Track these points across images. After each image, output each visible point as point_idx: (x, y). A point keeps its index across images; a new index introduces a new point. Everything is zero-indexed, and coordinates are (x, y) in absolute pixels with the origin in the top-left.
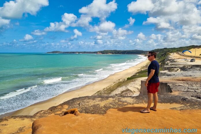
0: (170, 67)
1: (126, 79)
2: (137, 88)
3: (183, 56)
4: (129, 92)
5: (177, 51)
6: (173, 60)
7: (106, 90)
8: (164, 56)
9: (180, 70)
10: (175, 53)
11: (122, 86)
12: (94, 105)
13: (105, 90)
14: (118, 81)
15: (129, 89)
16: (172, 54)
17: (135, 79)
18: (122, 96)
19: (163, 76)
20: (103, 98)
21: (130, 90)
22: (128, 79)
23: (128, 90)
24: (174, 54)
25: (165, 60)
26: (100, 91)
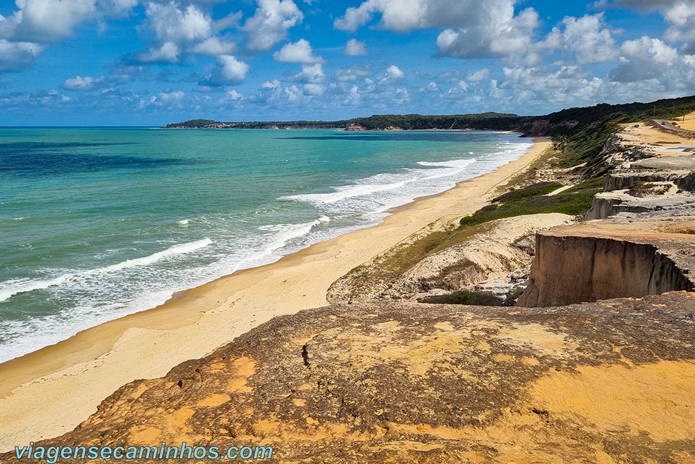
0: (635, 178)
1: (457, 223)
2: (501, 257)
3: (674, 133)
4: (470, 272)
5: (651, 115)
6: (636, 147)
7: (385, 264)
8: (598, 136)
9: (675, 188)
10: (641, 124)
11: (444, 248)
12: (378, 368)
13: (380, 262)
14: (428, 228)
15: (472, 260)
16: (628, 127)
17: (492, 222)
18: (444, 284)
19: (618, 216)
20: (409, 322)
21: (472, 263)
22: (465, 222)
23: (467, 263)
24: (637, 126)
25: (601, 149)
26: (364, 267)
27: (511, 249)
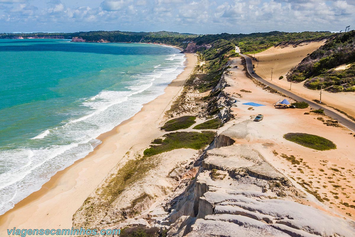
1: (142, 155)
2: (162, 188)
4: (147, 201)
7: (103, 194)
8: (220, 63)
9: (228, 176)
15: (147, 193)
22: (146, 153)
23: (145, 195)
27: (167, 179)
